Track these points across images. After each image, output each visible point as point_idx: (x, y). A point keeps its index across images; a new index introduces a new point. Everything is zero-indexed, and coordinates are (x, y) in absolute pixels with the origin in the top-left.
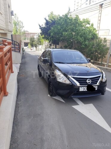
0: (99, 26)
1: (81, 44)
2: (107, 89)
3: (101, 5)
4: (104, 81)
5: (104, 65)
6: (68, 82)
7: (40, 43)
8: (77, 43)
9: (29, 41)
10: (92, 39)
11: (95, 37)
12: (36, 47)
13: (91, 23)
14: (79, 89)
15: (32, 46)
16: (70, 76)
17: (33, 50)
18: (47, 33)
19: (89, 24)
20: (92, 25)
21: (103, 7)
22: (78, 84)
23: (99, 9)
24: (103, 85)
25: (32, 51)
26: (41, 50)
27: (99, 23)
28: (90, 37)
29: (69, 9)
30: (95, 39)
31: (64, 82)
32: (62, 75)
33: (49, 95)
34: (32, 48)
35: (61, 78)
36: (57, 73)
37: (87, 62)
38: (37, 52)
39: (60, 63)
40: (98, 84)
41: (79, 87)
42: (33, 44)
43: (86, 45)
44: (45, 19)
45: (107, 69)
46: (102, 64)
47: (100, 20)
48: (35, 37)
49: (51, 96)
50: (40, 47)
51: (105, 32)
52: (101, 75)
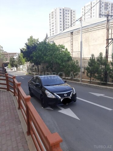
0: (72, 49)
1: (60, 65)
2: (77, 98)
3: (72, 33)
4: (74, 94)
5: (79, 81)
6: (54, 97)
7: (21, 63)
8: (56, 64)
9: (8, 61)
10: (68, 61)
11: (70, 58)
12: (17, 67)
13: (65, 48)
14: (60, 100)
15: (12, 66)
16: (55, 94)
17: (14, 70)
18: (29, 56)
19: (64, 49)
20: (66, 49)
21: (73, 35)
22: (60, 97)
23: (70, 35)
24: (74, 96)
25: (12, 71)
26: (22, 70)
27: (72, 46)
28: (66, 59)
29: (47, 36)
30: (70, 61)
31: (52, 97)
32: (50, 93)
33: (42, 108)
34: (12, 68)
35: (50, 95)
36: (47, 92)
37: (64, 82)
38: (18, 71)
39: (47, 85)
40: (71, 96)
41: (60, 99)
42: (13, 64)
43: (63, 66)
44: (26, 44)
45: (81, 84)
46: (77, 79)
47: (72, 44)
48: (15, 57)
49: (44, 107)
50: (21, 67)
51: (78, 54)
52: (72, 90)
